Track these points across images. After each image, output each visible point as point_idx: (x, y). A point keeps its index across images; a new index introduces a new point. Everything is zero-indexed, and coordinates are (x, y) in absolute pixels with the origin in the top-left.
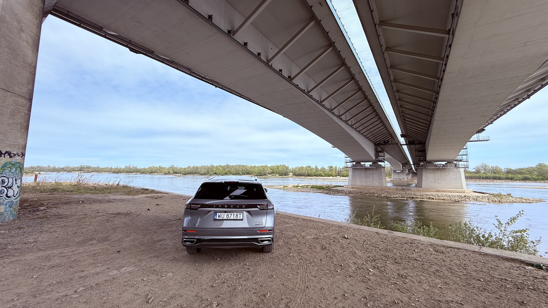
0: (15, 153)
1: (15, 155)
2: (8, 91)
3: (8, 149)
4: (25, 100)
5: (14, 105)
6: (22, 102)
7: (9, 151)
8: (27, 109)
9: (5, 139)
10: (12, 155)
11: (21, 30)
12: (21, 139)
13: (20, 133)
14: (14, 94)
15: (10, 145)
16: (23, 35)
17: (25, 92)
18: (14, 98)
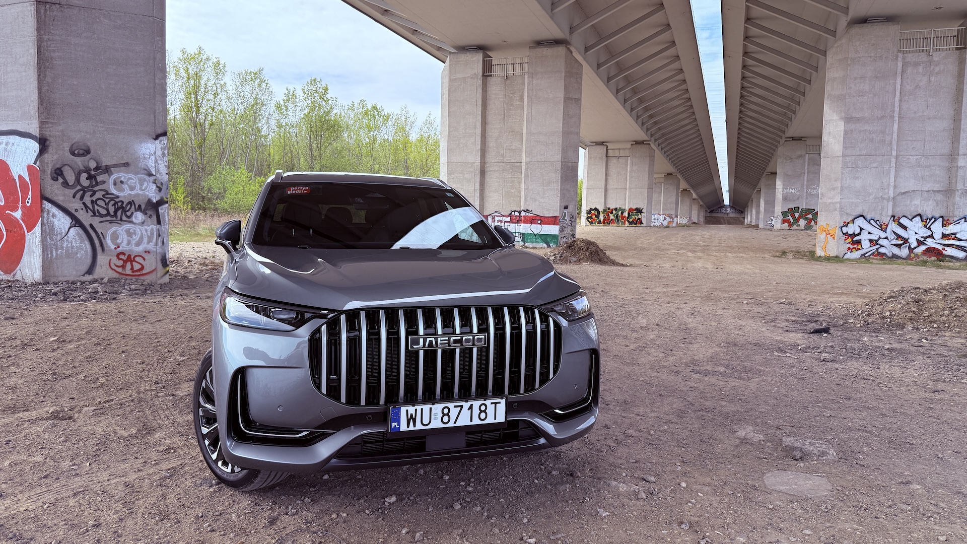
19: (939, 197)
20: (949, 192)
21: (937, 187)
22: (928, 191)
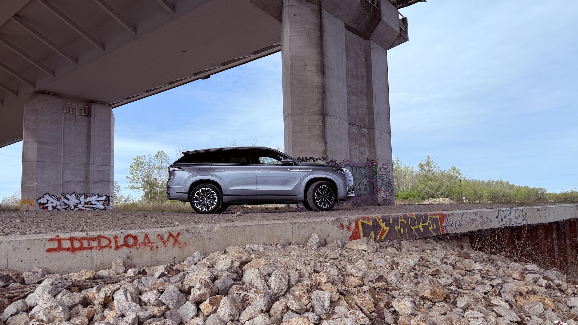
0: (317, 158)
1: (317, 159)
2: (304, 114)
3: (311, 156)
4: (317, 116)
5: (310, 122)
6: (316, 118)
7: (312, 157)
8: (320, 122)
9: (308, 148)
10: (315, 160)
11: (306, 65)
12: (320, 147)
13: (318, 142)
14: (308, 115)
15: (312, 153)
16: (308, 68)
17: (317, 110)
18: (309, 117)
19: (83, 184)
20: (87, 182)
21: (81, 179)
22: (78, 181)
